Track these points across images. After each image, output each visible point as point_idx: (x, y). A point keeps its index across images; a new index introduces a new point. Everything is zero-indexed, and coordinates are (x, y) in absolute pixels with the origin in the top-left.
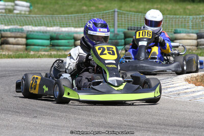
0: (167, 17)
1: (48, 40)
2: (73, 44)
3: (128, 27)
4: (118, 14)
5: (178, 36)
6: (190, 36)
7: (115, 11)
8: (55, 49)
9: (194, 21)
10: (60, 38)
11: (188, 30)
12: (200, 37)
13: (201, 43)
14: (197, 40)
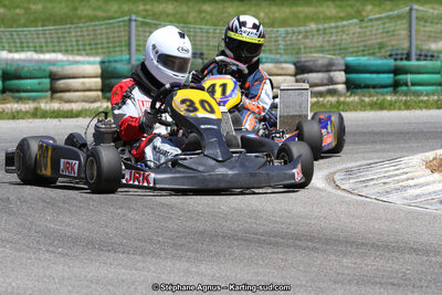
2: (48, 86)
4: (137, 26)
6: (282, 69)
7: (130, 20)
8: (13, 97)
9: (288, 38)
10: (23, 75)
11: (278, 56)
12: (301, 69)
14: (295, 75)
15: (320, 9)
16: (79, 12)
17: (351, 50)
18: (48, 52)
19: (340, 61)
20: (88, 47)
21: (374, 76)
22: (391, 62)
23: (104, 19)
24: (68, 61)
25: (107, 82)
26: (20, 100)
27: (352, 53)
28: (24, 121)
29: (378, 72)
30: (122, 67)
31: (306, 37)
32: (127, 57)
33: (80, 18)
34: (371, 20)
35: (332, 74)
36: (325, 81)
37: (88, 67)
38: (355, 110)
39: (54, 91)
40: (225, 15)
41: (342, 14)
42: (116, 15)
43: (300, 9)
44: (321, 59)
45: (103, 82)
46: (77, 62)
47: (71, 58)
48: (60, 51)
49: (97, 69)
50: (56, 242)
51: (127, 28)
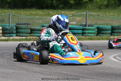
21: (77, 31)
22: (81, 27)
29: (78, 30)
32: (9, 24)
45: (2, 31)
51: (9, 16)
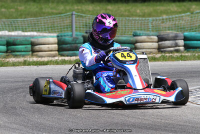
0: (126, 19)
1: (4, 45)
2: (30, 49)
3: (87, 31)
4: (76, 17)
5: (139, 38)
6: (151, 39)
7: (72, 14)
8: (13, 55)
9: (154, 23)
10: (17, 43)
11: (149, 32)
12: (161, 39)
13: (163, 45)
14: (158, 42)
15: (168, 8)
16: (44, 10)
17: (187, 29)
18: (29, 31)
19: (181, 35)
20: (50, 29)
21: (199, 42)
23: (57, 14)
24: (40, 36)
25: (61, 46)
26: (16, 56)
27: (187, 30)
28: (20, 67)
30: (68, 39)
31: (163, 22)
32: (71, 33)
33: (44, 13)
34: (197, 13)
35: (177, 41)
36: (173, 45)
37: (50, 39)
38: (190, 60)
39: (33, 51)
40: (119, 11)
41: (180, 10)
42: (63, 12)
43: (158, 8)
44: (171, 33)
45: (58, 46)
46: (45, 36)
47: (41, 34)
48: (36, 31)
49: (55, 40)
50: (42, 130)
51: (70, 18)
